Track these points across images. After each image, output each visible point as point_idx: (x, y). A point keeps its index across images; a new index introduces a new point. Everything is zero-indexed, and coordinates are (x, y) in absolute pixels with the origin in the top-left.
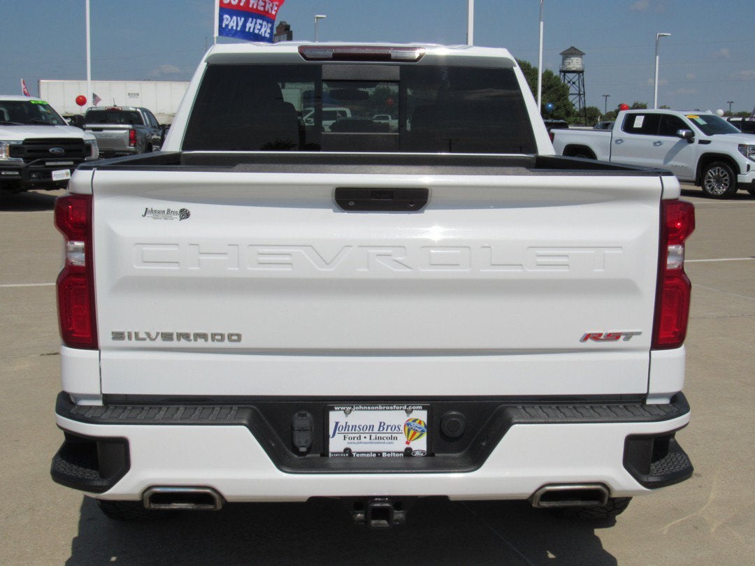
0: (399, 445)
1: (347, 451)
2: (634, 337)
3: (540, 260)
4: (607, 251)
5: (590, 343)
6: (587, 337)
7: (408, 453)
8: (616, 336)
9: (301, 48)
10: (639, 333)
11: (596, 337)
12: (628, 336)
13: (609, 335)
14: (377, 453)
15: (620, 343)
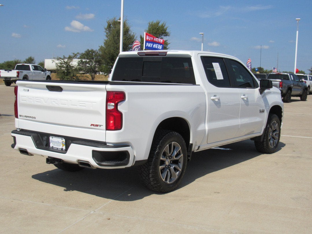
0: (61, 147)
1: (53, 147)
2: (102, 126)
3: (80, 104)
4: (94, 103)
5: (92, 127)
6: (91, 125)
7: (62, 149)
8: (97, 126)
9: (138, 53)
10: (103, 125)
11: (93, 125)
12: (100, 126)
13: (96, 125)
14: (57, 148)
15: (98, 127)
